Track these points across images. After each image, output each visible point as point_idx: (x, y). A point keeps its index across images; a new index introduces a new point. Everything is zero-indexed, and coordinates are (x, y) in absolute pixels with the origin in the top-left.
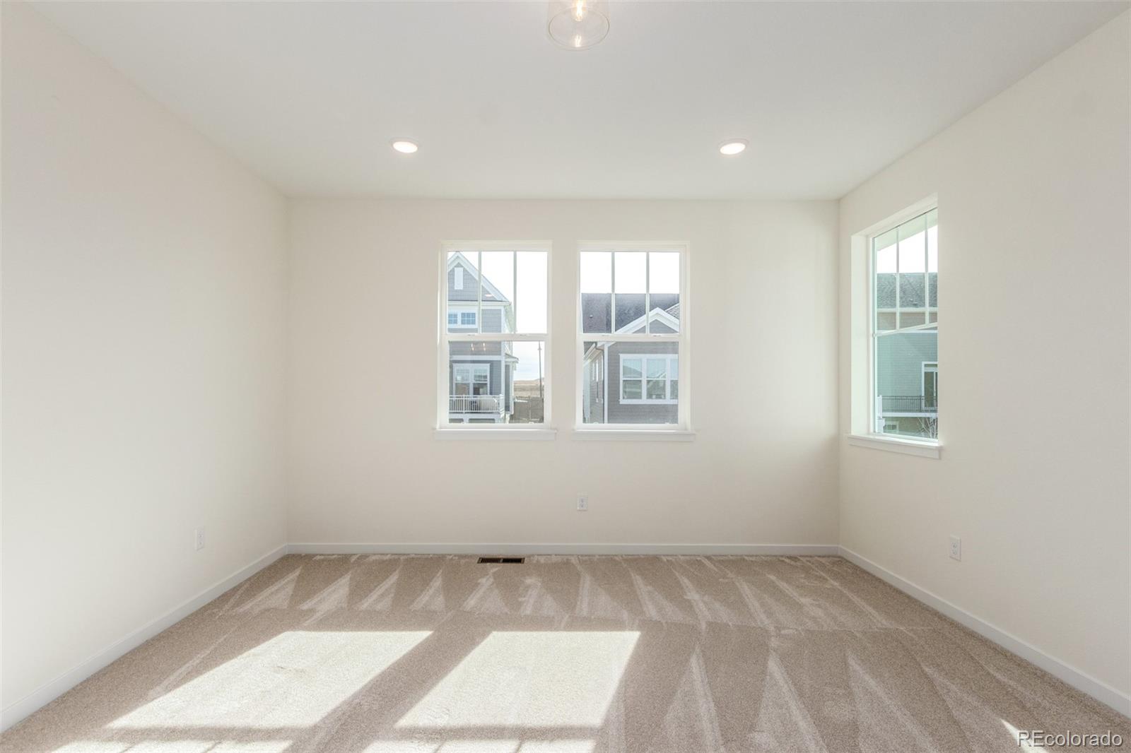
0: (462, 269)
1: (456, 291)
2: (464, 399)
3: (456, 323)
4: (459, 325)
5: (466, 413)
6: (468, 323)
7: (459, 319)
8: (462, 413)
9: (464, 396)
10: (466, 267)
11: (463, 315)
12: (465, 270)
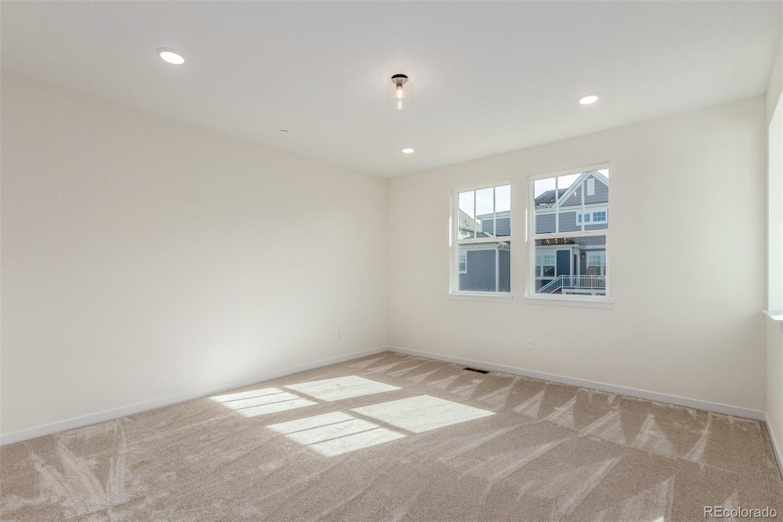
0: (594, 179)
1: (589, 196)
2: (592, 278)
3: (589, 221)
4: (592, 222)
5: (593, 289)
6: (599, 220)
7: (591, 217)
8: (591, 289)
9: (592, 276)
10: (597, 178)
11: (595, 214)
12: (596, 180)
